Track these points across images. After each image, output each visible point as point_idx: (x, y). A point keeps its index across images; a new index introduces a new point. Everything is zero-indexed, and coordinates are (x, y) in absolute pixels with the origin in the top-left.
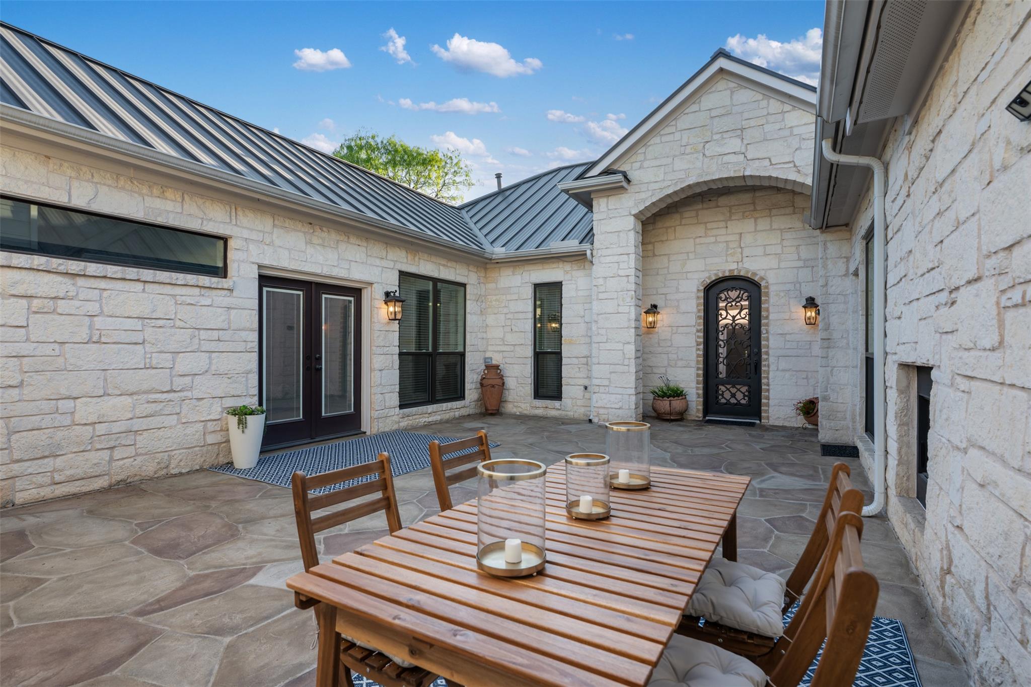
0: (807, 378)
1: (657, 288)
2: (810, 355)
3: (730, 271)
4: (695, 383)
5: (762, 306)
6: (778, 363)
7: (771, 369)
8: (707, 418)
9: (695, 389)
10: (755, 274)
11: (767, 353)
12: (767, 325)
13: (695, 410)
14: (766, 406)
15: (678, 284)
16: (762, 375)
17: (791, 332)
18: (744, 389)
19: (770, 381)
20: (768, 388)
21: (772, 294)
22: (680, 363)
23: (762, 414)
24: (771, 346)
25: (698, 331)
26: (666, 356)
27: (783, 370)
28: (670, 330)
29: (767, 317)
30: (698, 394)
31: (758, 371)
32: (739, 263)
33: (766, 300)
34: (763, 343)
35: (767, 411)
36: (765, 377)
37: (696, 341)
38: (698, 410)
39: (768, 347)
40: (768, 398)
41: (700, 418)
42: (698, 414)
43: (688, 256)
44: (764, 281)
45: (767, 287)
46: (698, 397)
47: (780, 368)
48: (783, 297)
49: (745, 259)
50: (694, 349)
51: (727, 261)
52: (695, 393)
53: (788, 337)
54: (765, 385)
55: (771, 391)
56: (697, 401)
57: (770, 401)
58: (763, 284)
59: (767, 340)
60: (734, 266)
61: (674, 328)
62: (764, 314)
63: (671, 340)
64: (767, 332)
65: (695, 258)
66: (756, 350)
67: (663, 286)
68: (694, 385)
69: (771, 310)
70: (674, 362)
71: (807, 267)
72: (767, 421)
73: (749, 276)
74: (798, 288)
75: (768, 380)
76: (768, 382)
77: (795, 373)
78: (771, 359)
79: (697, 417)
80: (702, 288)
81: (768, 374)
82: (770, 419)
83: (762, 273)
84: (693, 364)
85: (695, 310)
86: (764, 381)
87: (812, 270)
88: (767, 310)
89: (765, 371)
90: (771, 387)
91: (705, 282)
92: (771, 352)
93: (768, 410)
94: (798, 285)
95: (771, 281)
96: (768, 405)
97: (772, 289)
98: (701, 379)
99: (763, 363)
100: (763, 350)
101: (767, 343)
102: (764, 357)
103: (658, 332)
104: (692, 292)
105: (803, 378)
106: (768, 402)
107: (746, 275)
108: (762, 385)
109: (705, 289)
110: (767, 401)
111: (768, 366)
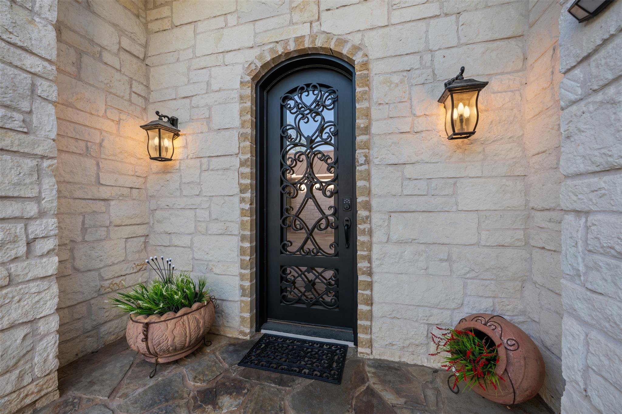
0: (448, 259)
1: (177, 87)
2: (454, 209)
3: (297, 39)
4: (238, 265)
5: (358, 106)
6: (388, 226)
7: (374, 239)
8: (263, 331)
9: (238, 278)
10: (342, 42)
11: (368, 206)
12: (367, 146)
13: (238, 319)
14: (367, 319)
15: (210, 76)
16: (359, 253)
17: (414, 159)
18: (329, 274)
19: (374, 265)
20: (369, 279)
21: (376, 81)
22: (215, 228)
23: (359, 322)
24: (374, 190)
25: (242, 164)
26: (193, 212)
27: (399, 242)
28: (199, 164)
29: (367, 130)
30: (242, 288)
31: (351, 242)
32: (314, 24)
33: (365, 93)
34: (360, 183)
35: (368, 330)
36: (364, 258)
37: (240, 184)
38: (243, 319)
39: (369, 194)
40: (370, 302)
41: (245, 334)
42: (242, 328)
43: (226, 21)
44: (360, 54)
45: (365, 65)
46: (243, 295)
47: (394, 237)
48: (397, 85)
49: (325, 15)
50: (237, 199)
51: (292, 23)
52: (238, 287)
53: (409, 171)
54: (363, 274)
55: (376, 287)
56: (242, 301)
57: (375, 308)
58: (358, 59)
59: (368, 177)
60: (304, 30)
61: (205, 161)
62: (360, 122)
63: (199, 184)
64: (367, 162)
65: (238, 25)
66: (347, 201)
67: (186, 80)
68: (236, 269)
69: (374, 114)
70: (204, 225)
71: (446, 15)
72: (368, 351)
73: (332, 47)
74: (428, 64)
75: (370, 261)
76: (371, 268)
77: (422, 247)
78: (376, 218)
79: (242, 333)
80: (249, 78)
81: (370, 250)
82: (375, 345)
83: (356, 40)
84: (235, 228)
85: (237, 123)
86: (361, 265)
87: (457, 22)
88: (367, 115)
89: (363, 243)
90: (376, 277)
91: (253, 67)
92: (374, 203)
93: (371, 327)
94: (427, 57)
95: (373, 54)
96: (370, 316)
97: (376, 68)
98: (248, 258)
99: (360, 227)
100: (360, 199)
101: (367, 184)
102: (361, 213)
103: (179, 170)
104: (233, 90)
105: (441, 260)
106: (371, 311)
107: (325, 46)
108: (359, 273)
109: (253, 79)
110: (368, 308)
111: (370, 233)
